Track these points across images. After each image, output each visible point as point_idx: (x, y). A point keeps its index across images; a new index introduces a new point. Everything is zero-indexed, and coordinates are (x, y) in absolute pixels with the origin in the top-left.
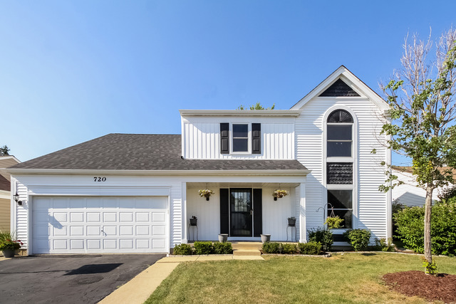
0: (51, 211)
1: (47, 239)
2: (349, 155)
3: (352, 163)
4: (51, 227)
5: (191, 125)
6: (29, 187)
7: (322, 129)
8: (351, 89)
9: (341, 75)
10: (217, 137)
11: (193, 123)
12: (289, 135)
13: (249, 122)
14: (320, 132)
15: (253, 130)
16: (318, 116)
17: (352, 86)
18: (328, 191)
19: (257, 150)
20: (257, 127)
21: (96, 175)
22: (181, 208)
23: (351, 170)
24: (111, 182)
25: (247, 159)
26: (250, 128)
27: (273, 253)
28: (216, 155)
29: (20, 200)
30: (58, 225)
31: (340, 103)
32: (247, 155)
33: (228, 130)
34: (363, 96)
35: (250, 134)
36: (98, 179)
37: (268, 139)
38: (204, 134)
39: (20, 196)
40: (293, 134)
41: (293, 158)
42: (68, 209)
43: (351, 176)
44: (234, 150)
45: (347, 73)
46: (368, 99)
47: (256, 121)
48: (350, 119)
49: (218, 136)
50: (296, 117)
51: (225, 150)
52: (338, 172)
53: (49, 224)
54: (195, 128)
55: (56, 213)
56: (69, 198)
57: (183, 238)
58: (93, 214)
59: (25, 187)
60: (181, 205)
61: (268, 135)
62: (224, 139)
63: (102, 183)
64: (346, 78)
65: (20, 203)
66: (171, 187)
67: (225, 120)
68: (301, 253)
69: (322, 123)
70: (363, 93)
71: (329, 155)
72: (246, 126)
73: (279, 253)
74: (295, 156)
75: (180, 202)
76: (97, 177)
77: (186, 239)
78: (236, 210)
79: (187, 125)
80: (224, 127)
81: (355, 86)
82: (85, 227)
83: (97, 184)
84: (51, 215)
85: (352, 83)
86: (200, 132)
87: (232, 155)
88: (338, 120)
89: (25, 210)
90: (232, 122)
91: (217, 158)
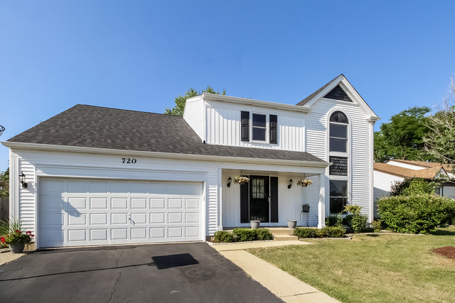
0: (66, 196)
1: (60, 230)
2: (344, 151)
3: (347, 158)
4: (65, 214)
5: (213, 110)
6: (38, 166)
7: (326, 126)
8: (347, 95)
9: (341, 82)
10: (237, 124)
11: (215, 108)
12: (301, 129)
13: (267, 113)
14: (325, 129)
15: (270, 122)
16: (323, 114)
17: (347, 93)
18: (330, 181)
19: (274, 140)
20: (274, 119)
21: (126, 155)
22: (216, 194)
23: (346, 164)
24: (141, 164)
25: (265, 148)
26: (268, 118)
27: (307, 237)
28: (236, 142)
29: (26, 181)
30: (74, 212)
31: (339, 106)
32: (265, 145)
33: (248, 118)
34: (355, 103)
35: (268, 124)
36: (127, 161)
37: (283, 130)
38: (225, 120)
39: (26, 177)
40: (304, 128)
41: (304, 151)
42: (88, 194)
43: (347, 169)
44: (254, 139)
45: (344, 81)
46: (358, 106)
47: (274, 112)
48: (346, 120)
49: (239, 123)
50: (306, 113)
51: (245, 138)
52: (337, 165)
53: (63, 211)
54: (217, 114)
55: (72, 198)
56: (88, 181)
57: (219, 225)
58: (119, 199)
59: (32, 166)
60: (216, 191)
61: (283, 127)
62: (245, 126)
63: (131, 166)
64: (344, 85)
65: (25, 185)
66: (207, 172)
67: (246, 109)
68: (329, 237)
69: (326, 121)
70: (356, 100)
71: (331, 150)
72: (264, 116)
73: (312, 237)
74: (306, 149)
75: (216, 188)
76: (126, 158)
77: (221, 226)
78: (254, 196)
79: (209, 109)
80: (245, 115)
81: (350, 92)
82: (108, 215)
83: (126, 166)
84: (65, 200)
85: (348, 90)
86: (221, 117)
87: (252, 143)
88: (337, 121)
89: (32, 194)
90: (252, 111)
91: (238, 145)
